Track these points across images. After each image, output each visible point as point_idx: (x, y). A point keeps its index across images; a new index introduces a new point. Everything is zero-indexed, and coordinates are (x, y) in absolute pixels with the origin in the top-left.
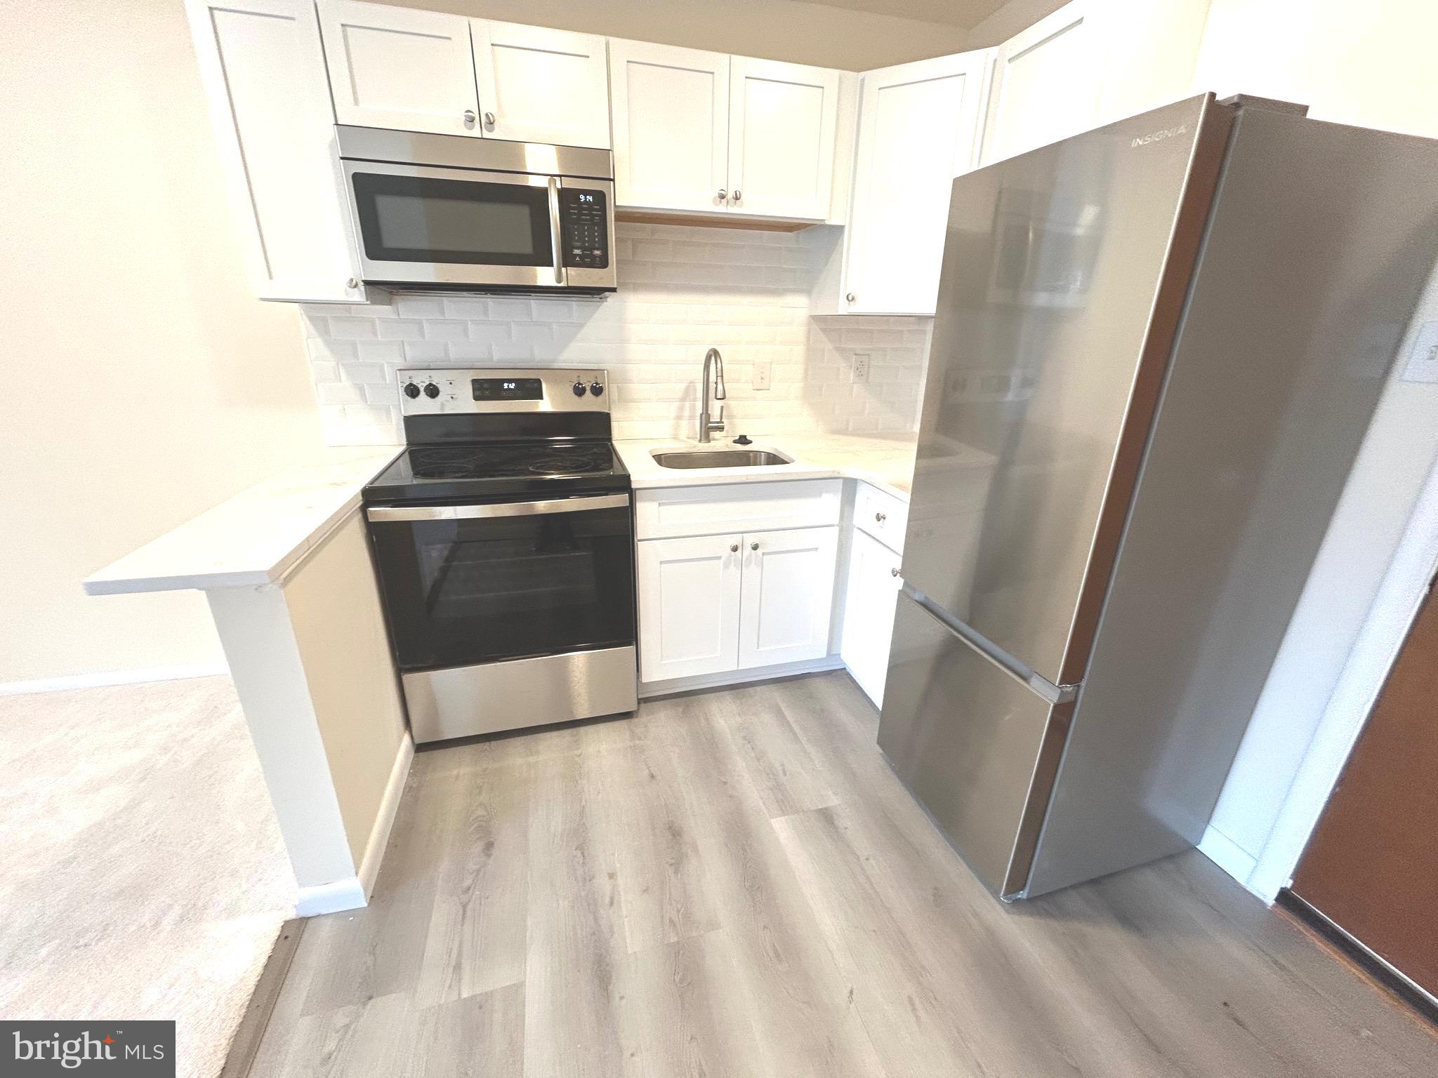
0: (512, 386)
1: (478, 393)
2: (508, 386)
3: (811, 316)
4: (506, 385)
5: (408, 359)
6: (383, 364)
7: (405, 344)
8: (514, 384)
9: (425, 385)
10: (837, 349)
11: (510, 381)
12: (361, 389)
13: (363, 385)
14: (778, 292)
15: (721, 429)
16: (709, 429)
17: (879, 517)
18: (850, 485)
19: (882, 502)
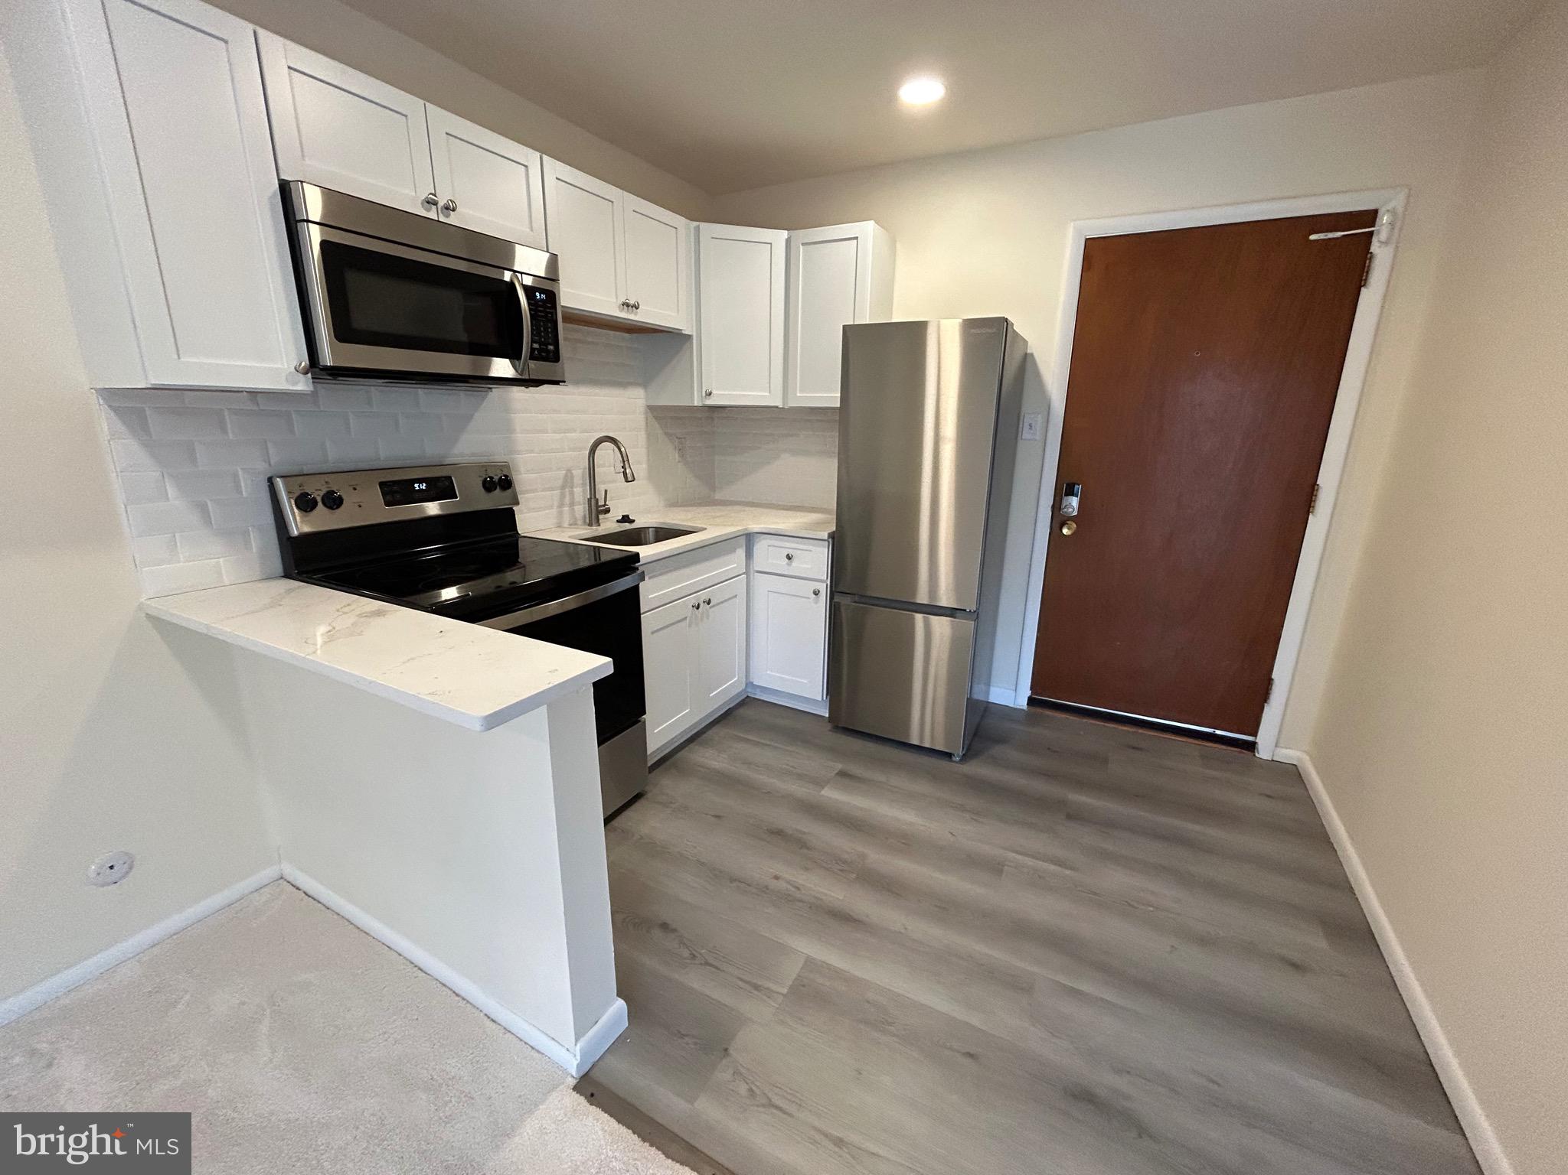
0: (423, 487)
1: (388, 498)
2: (419, 486)
3: (648, 406)
4: (416, 485)
5: (272, 462)
6: (237, 471)
7: (269, 445)
8: (424, 484)
9: (322, 493)
10: (666, 434)
11: (420, 481)
12: (203, 509)
13: (205, 502)
14: (623, 385)
15: (607, 511)
16: (599, 512)
17: (789, 557)
18: (749, 539)
19: (790, 545)
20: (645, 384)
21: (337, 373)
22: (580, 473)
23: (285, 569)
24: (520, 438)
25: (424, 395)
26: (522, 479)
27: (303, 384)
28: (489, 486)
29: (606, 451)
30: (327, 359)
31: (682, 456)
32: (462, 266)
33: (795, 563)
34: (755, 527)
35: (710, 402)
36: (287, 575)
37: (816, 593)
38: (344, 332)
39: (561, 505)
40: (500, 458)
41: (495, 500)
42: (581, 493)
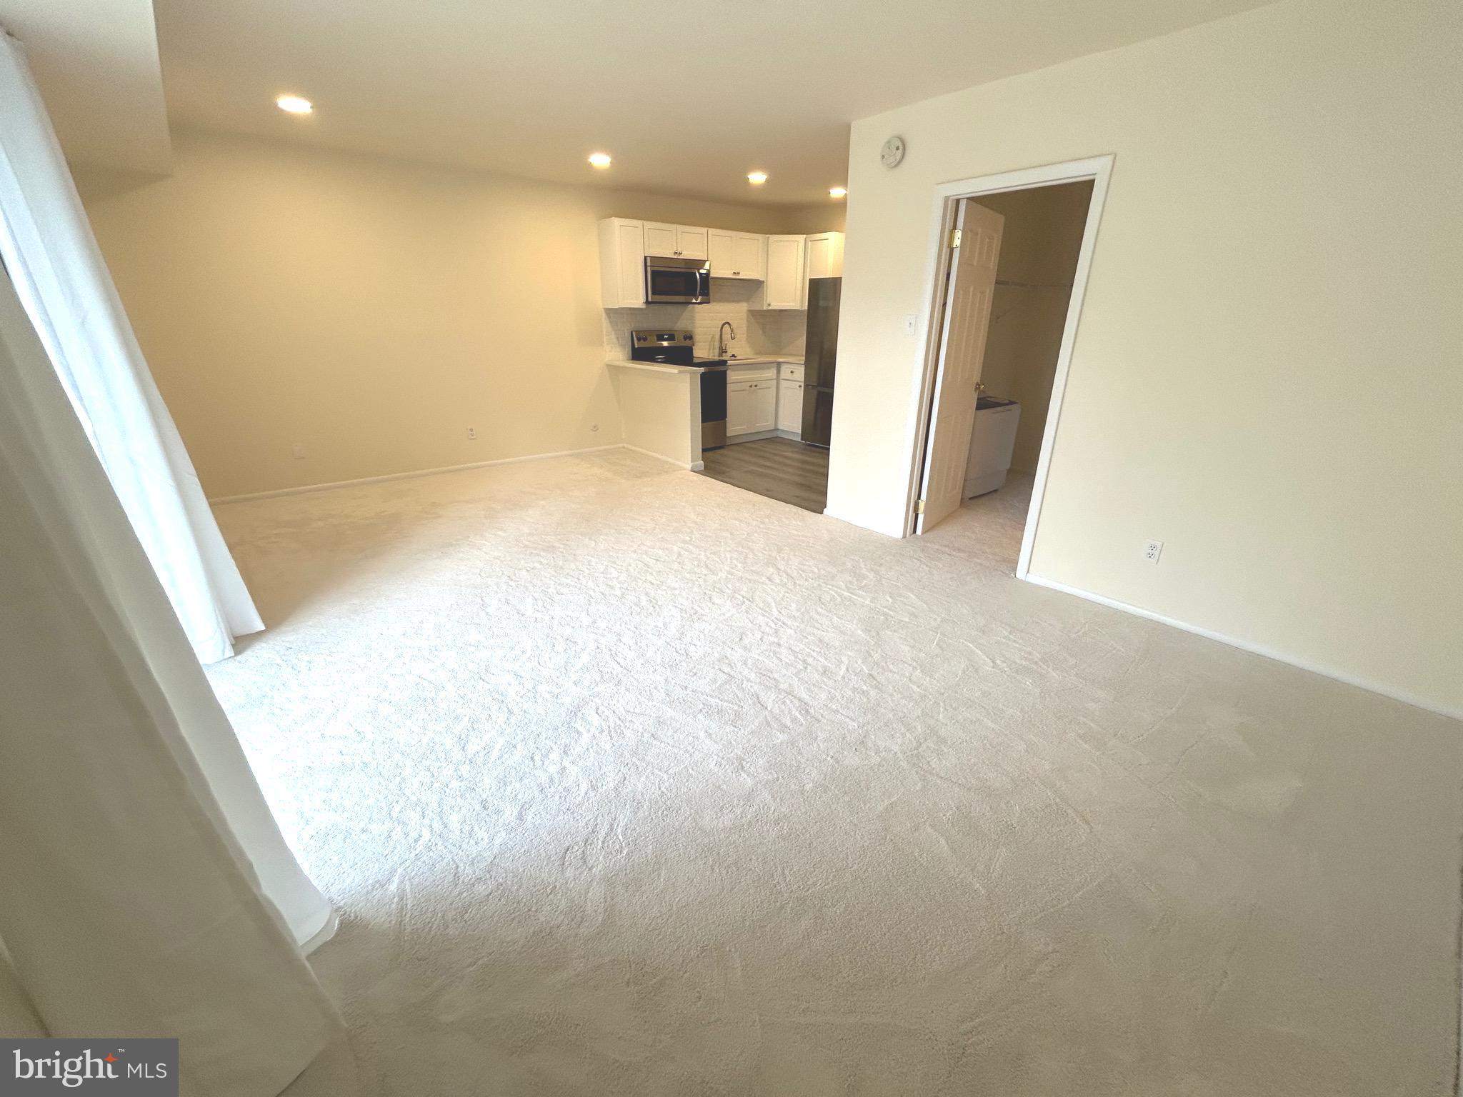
0: (666, 337)
3: (746, 310)
5: (634, 328)
6: (626, 329)
7: (634, 323)
9: (643, 337)
10: (755, 322)
12: (617, 339)
14: (738, 301)
15: (726, 352)
16: (723, 352)
17: (792, 372)
18: (779, 364)
19: (792, 367)
20: (747, 300)
21: (652, 303)
22: (717, 337)
23: (633, 357)
24: (698, 323)
25: (669, 308)
26: (697, 337)
27: (644, 306)
28: (686, 338)
29: (726, 328)
30: (650, 299)
31: (764, 332)
32: (683, 270)
33: (795, 374)
34: (781, 360)
35: (770, 308)
36: (632, 360)
37: (800, 386)
38: (653, 293)
39: (710, 349)
40: (690, 328)
41: (688, 343)
42: (717, 345)
